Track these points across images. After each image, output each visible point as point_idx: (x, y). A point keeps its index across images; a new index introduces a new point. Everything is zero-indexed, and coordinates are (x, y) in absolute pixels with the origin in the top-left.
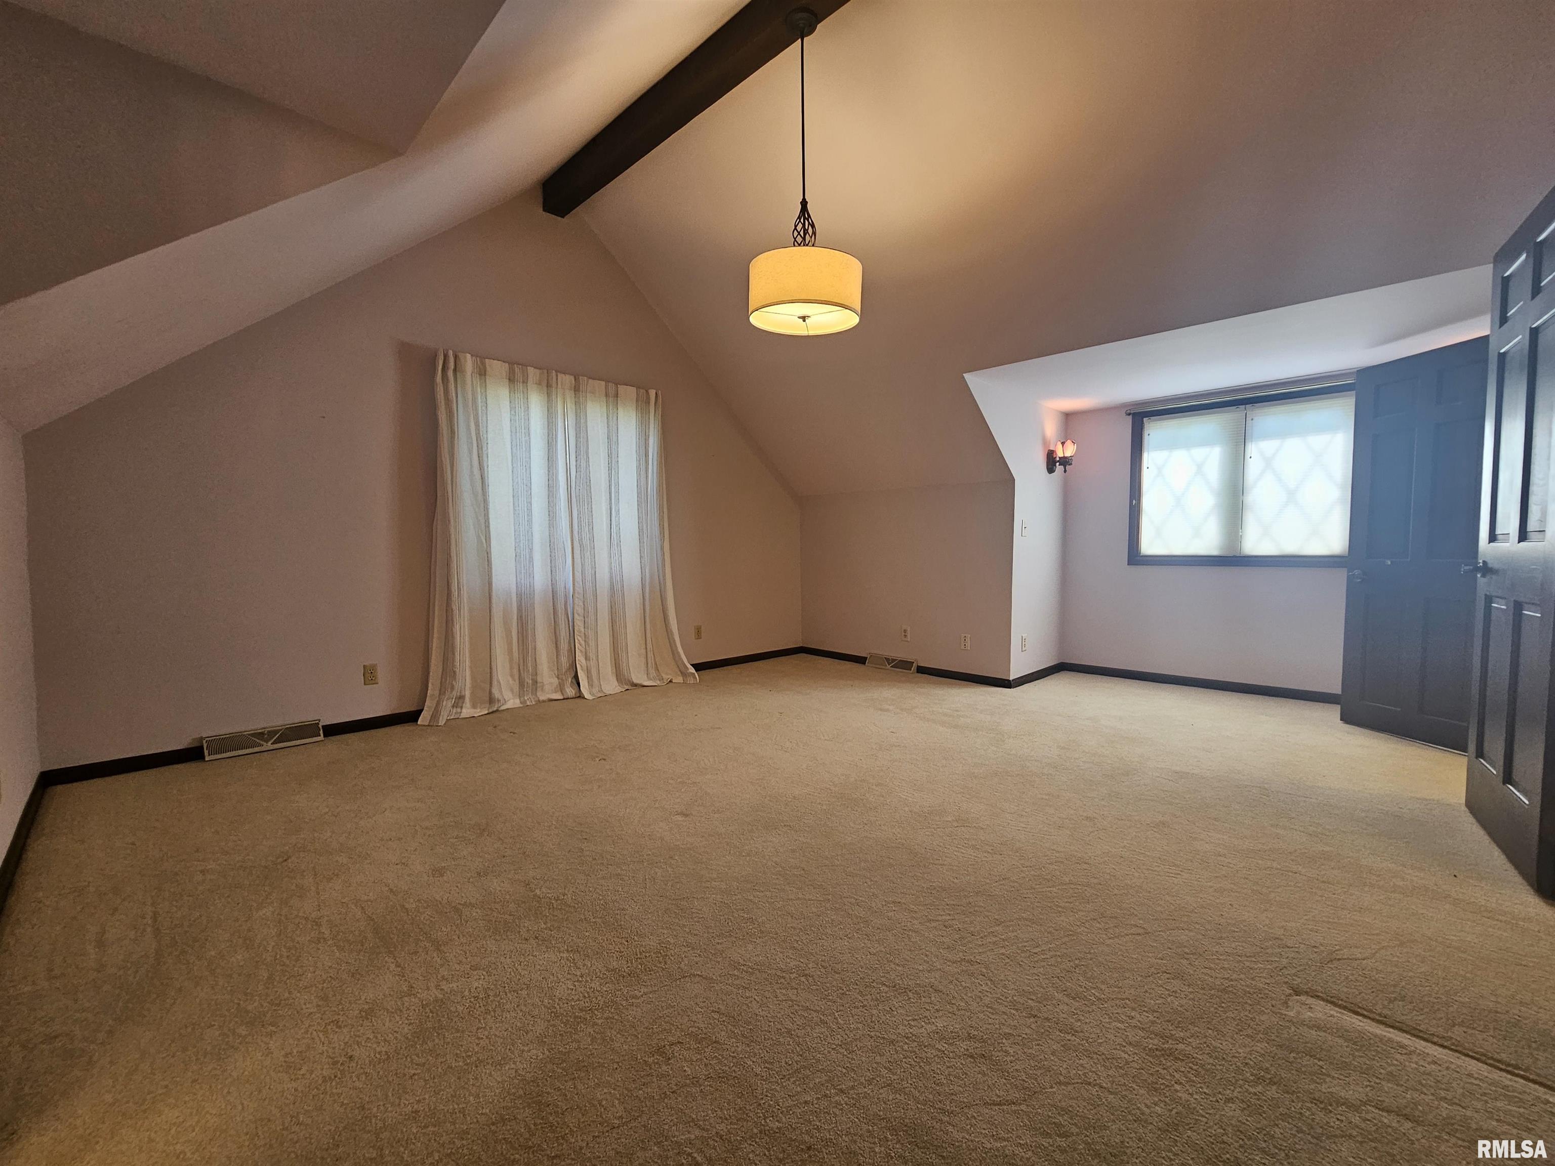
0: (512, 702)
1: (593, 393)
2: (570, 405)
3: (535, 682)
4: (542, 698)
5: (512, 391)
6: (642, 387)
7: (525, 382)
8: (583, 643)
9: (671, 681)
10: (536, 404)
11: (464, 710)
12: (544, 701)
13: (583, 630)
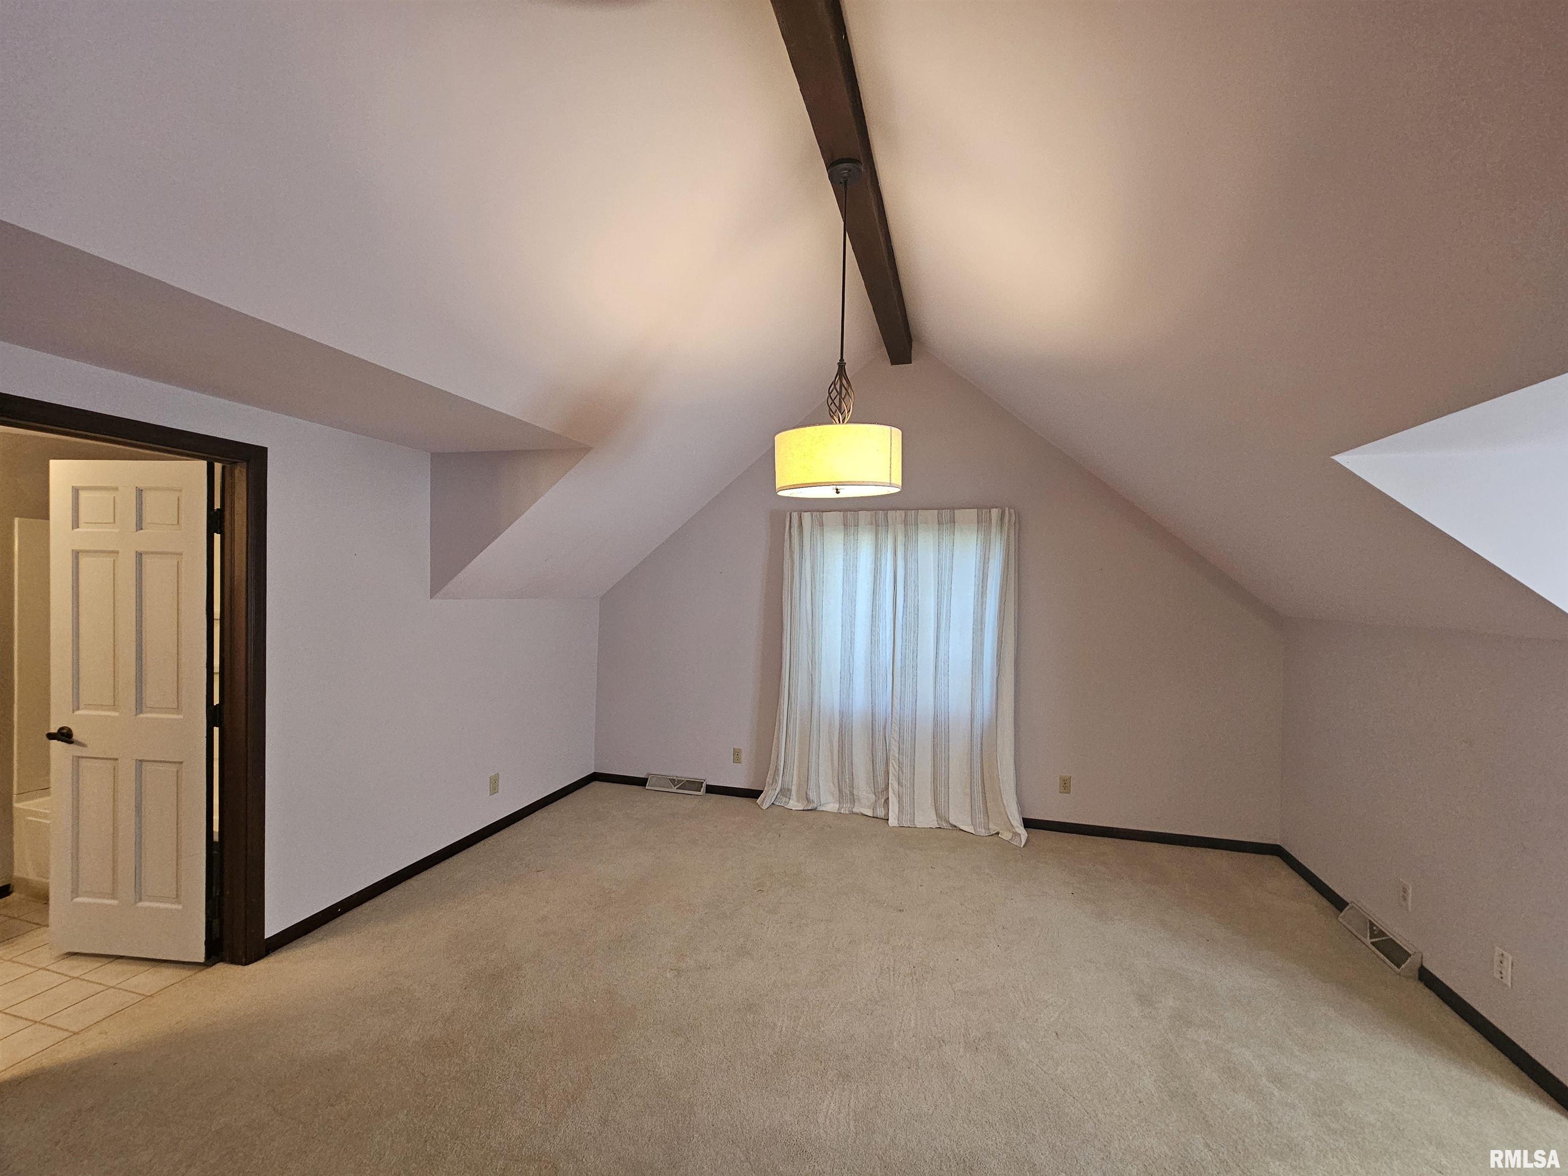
0: (832, 806)
1: (926, 523)
2: (901, 539)
3: (852, 794)
4: (855, 810)
5: (846, 534)
6: (982, 507)
7: (857, 525)
8: (896, 767)
9: (998, 833)
10: (865, 544)
11: (791, 802)
12: (857, 814)
13: (897, 755)
